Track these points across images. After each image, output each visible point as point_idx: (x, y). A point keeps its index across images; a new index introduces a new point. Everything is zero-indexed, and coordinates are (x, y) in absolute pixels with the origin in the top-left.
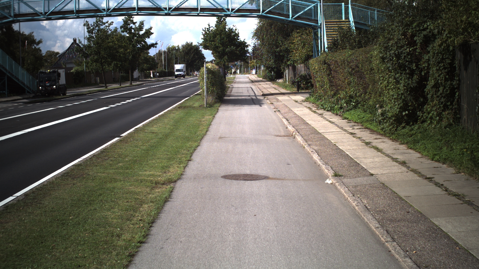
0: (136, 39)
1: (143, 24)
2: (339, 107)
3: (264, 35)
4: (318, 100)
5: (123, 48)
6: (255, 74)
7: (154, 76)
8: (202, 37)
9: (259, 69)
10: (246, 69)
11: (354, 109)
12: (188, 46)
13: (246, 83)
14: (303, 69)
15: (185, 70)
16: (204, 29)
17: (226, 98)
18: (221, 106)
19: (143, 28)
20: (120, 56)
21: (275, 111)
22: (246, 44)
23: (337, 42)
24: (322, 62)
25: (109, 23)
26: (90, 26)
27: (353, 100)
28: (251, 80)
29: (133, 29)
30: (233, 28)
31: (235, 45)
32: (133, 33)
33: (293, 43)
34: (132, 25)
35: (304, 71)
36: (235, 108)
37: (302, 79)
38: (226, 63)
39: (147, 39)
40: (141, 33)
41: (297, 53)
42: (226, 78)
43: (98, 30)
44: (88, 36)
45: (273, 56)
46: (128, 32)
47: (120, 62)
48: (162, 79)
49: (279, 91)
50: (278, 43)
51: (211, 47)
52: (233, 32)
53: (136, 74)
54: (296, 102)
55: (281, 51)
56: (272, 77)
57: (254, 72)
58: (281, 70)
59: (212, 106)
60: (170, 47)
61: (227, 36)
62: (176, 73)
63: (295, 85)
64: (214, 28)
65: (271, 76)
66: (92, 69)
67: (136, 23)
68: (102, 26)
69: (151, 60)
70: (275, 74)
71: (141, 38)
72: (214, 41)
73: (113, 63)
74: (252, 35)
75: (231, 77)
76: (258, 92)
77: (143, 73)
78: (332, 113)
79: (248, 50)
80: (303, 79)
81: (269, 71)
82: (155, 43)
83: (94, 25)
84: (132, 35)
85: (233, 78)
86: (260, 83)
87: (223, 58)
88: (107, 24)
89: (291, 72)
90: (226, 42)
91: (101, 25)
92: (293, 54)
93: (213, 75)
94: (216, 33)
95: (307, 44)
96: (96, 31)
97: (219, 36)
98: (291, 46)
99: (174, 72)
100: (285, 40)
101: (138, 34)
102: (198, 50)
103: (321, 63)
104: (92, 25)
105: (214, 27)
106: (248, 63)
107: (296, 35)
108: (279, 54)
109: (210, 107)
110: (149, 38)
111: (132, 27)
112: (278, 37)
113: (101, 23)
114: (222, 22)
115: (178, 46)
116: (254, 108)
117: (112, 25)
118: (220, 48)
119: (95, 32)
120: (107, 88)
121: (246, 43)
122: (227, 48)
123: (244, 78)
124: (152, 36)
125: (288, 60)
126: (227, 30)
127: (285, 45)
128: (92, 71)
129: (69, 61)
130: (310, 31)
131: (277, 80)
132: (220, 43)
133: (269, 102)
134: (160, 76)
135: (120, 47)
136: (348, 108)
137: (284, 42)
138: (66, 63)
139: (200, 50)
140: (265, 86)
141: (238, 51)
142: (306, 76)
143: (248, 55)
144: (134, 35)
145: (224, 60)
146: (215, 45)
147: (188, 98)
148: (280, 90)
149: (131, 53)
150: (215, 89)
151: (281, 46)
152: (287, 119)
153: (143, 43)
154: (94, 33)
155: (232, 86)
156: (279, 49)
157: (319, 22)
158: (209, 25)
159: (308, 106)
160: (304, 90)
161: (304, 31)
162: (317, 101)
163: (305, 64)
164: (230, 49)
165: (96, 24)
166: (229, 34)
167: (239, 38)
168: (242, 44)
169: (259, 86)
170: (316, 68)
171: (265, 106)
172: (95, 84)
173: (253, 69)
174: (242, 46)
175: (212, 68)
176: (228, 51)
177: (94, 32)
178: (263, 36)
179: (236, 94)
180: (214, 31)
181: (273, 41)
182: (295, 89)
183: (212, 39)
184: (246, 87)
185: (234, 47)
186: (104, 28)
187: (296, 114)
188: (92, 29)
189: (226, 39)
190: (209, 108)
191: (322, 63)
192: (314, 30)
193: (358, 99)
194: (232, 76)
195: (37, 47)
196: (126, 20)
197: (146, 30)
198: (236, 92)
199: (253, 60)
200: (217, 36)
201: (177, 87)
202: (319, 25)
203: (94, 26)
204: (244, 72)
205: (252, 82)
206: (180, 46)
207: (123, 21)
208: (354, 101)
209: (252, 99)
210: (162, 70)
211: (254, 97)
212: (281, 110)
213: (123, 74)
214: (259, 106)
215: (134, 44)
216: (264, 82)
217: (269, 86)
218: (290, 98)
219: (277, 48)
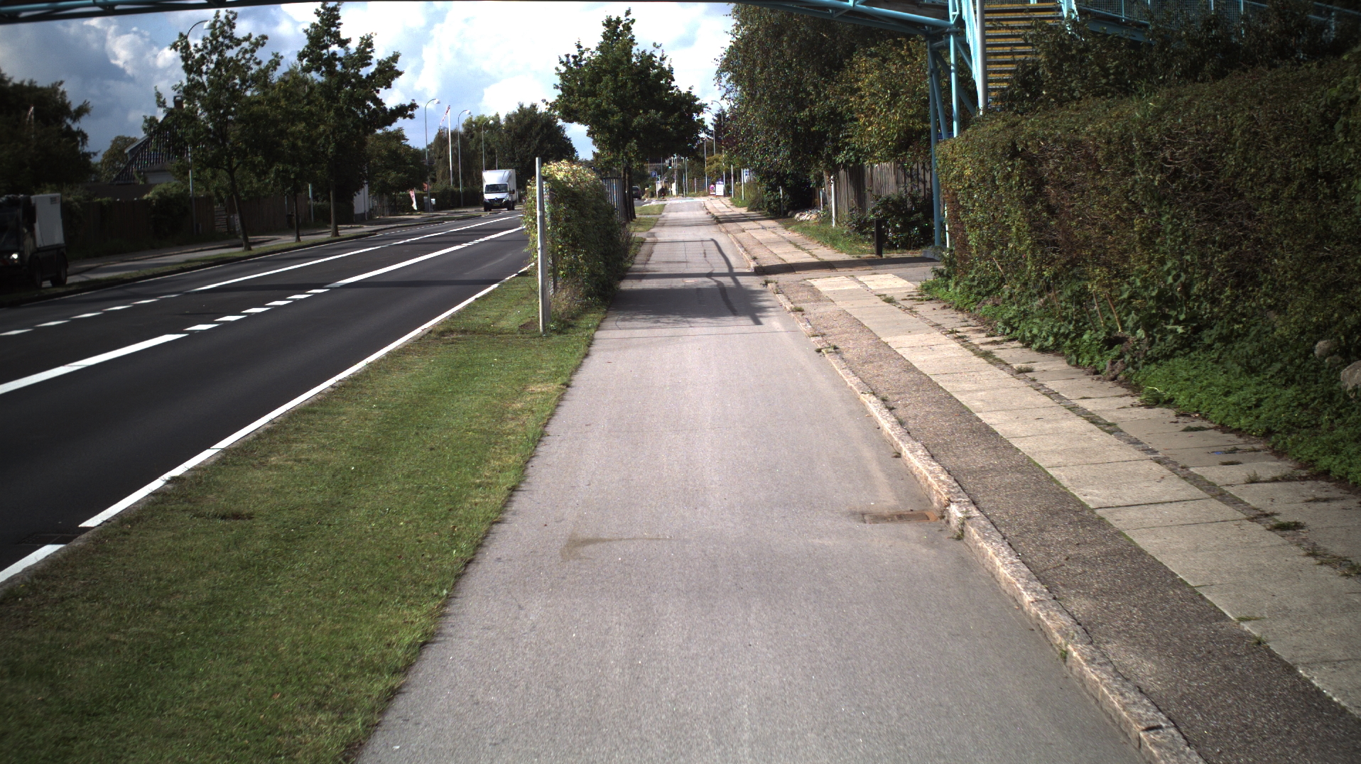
0: (347, 92)
1: (370, 45)
2: (1101, 337)
3: (755, 65)
4: (980, 297)
5: (305, 120)
6: (725, 196)
7: (422, 207)
8: (558, 81)
9: (735, 181)
10: (695, 182)
11: (1185, 355)
12: (525, 115)
13: (698, 224)
14: (892, 179)
15: (512, 186)
16: (564, 59)
17: (627, 285)
18: (604, 324)
19: (371, 57)
20: (294, 146)
21: (819, 351)
22: (697, 103)
23: (1034, 76)
24: (1004, 148)
25: (253, 40)
26: (192, 49)
27: (1174, 313)
28: (713, 216)
29: (340, 59)
30: (655, 53)
31: (660, 105)
32: (341, 73)
33: (853, 91)
34: (334, 48)
35: (894, 184)
36: (657, 332)
37: (890, 211)
38: (635, 165)
39: (382, 90)
40: (365, 72)
41: (871, 124)
42: (636, 208)
43: (218, 64)
44: (185, 83)
45: (786, 136)
46: (323, 69)
47: (294, 165)
48: (443, 214)
49: (813, 256)
50: (805, 90)
51: (585, 114)
52: (652, 65)
53: (362, 201)
54: (890, 301)
55: (813, 118)
56: (780, 206)
57: (720, 188)
58: (810, 184)
59: (572, 326)
60: (474, 120)
61: (635, 77)
62: (488, 197)
63: (865, 233)
64: (592, 53)
65: (776, 202)
66: (217, 189)
67: (348, 41)
68: (230, 50)
69: (409, 160)
70: (788, 197)
71: (365, 88)
72: (593, 94)
73: (274, 169)
74: (716, 68)
75: (652, 207)
76: (740, 257)
77: (386, 198)
78: (1069, 363)
79: (702, 121)
80: (893, 213)
81: (770, 184)
82: (407, 103)
83: (205, 47)
84: (335, 81)
85: (656, 210)
86: (744, 225)
87: (624, 148)
88: (246, 45)
89: (848, 191)
90: (633, 97)
91: (228, 47)
92: (856, 127)
93: (574, 208)
94: (600, 68)
95: (903, 93)
96: (212, 66)
97: (608, 76)
98: (847, 101)
99: (482, 194)
100: (825, 82)
101: (357, 75)
102: (551, 127)
103: (995, 154)
104: (200, 46)
105: (593, 49)
106: (702, 160)
107: (862, 62)
108: (807, 130)
109: (559, 333)
110: (389, 86)
111: (334, 54)
112: (801, 73)
113: (227, 42)
114: (619, 35)
115: (497, 115)
116: (731, 329)
117: (263, 45)
118: (613, 115)
119: (208, 69)
120: (250, 249)
121: (695, 99)
122: (636, 114)
123: (691, 208)
124: (397, 82)
125: (837, 150)
126: (634, 60)
127: (827, 98)
128: (218, 194)
129: (156, 167)
130: (913, 51)
131: (797, 215)
132: (615, 102)
133: (788, 306)
134: (438, 207)
135: (293, 117)
136: (1156, 349)
137: (825, 89)
138: (148, 172)
139: (560, 127)
140: (761, 235)
141: (671, 124)
142: (903, 201)
143: (703, 135)
144: (344, 78)
145: (626, 154)
146: (599, 106)
147: (495, 286)
148: (815, 252)
149: (334, 137)
150: (582, 258)
151: (812, 103)
152: (884, 400)
153: (371, 105)
154: (206, 73)
155: (653, 235)
156: (807, 112)
157: (951, 13)
158: (579, 46)
159: (949, 325)
160: (896, 249)
161: (890, 50)
162: (975, 300)
163: (898, 162)
164: (646, 120)
165: (211, 42)
166: (641, 72)
167: (673, 84)
168: (682, 104)
169: (740, 236)
170: (968, 172)
171: (773, 322)
172: (226, 237)
173: (718, 180)
174: (685, 107)
175: (569, 180)
176: (639, 123)
177: (204, 68)
178: (751, 71)
179: (665, 270)
180: (595, 62)
181: (785, 86)
182: (868, 250)
183: (587, 87)
184: (698, 239)
185: (658, 111)
186: (237, 56)
187: (910, 368)
188: (197, 61)
189: (634, 87)
190: (556, 338)
191: (1003, 154)
192: (931, 43)
193: (1199, 307)
194: (654, 202)
195: (75, 127)
196: (315, 33)
197: (379, 63)
198: (664, 259)
199: (716, 156)
200: (605, 79)
201: (476, 241)
202: (952, 22)
203: (205, 51)
204: (691, 189)
205: (718, 220)
206: (502, 117)
207: (305, 36)
208: (1182, 317)
209: (722, 289)
210: (446, 189)
211: (727, 281)
212: (841, 347)
213: (320, 203)
214: (751, 322)
215: (342, 108)
216: (754, 220)
217: (773, 236)
218: (860, 282)
219: (801, 108)
